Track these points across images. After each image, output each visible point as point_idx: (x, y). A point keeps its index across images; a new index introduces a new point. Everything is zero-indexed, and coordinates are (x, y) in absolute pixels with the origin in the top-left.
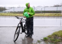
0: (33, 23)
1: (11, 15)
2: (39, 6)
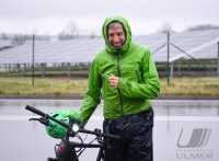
0: (150, 150)
1: (15, 90)
2: (202, 28)
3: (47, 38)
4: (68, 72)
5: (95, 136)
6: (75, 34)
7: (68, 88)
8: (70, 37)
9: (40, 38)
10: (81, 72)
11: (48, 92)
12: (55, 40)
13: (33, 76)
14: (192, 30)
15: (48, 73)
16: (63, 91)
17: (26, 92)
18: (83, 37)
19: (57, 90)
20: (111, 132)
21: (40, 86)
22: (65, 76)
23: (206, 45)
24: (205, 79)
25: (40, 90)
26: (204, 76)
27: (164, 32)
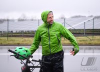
3: (13, 21)
4: (22, 35)
5: (39, 63)
6: (25, 19)
7: (23, 41)
8: (23, 20)
9: (10, 20)
10: (28, 35)
11: (15, 43)
12: (17, 21)
13: (8, 36)
14: (73, 17)
15: (14, 35)
16: (21, 42)
17: (5, 43)
18: (28, 20)
19: (18, 42)
20: (45, 61)
21: (11, 40)
22: (21, 36)
23: (80, 23)
24: (79, 37)
25: (11, 42)
26: (79, 36)
27: (62, 18)
